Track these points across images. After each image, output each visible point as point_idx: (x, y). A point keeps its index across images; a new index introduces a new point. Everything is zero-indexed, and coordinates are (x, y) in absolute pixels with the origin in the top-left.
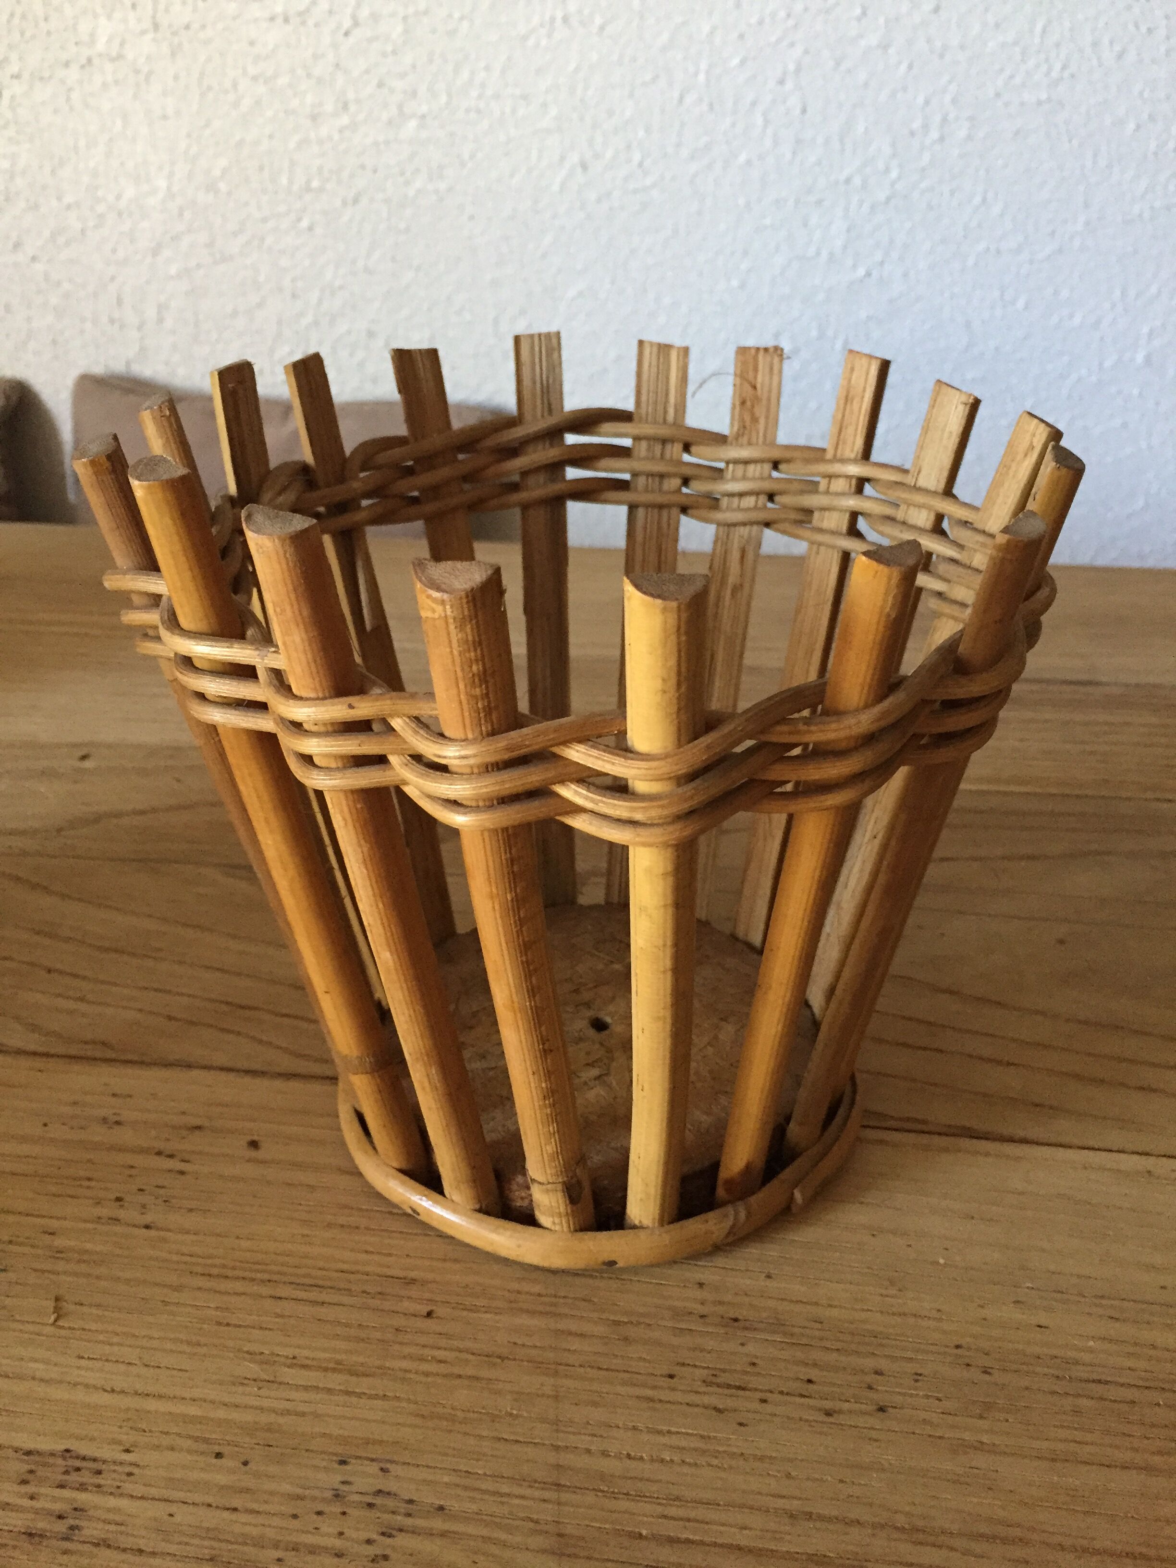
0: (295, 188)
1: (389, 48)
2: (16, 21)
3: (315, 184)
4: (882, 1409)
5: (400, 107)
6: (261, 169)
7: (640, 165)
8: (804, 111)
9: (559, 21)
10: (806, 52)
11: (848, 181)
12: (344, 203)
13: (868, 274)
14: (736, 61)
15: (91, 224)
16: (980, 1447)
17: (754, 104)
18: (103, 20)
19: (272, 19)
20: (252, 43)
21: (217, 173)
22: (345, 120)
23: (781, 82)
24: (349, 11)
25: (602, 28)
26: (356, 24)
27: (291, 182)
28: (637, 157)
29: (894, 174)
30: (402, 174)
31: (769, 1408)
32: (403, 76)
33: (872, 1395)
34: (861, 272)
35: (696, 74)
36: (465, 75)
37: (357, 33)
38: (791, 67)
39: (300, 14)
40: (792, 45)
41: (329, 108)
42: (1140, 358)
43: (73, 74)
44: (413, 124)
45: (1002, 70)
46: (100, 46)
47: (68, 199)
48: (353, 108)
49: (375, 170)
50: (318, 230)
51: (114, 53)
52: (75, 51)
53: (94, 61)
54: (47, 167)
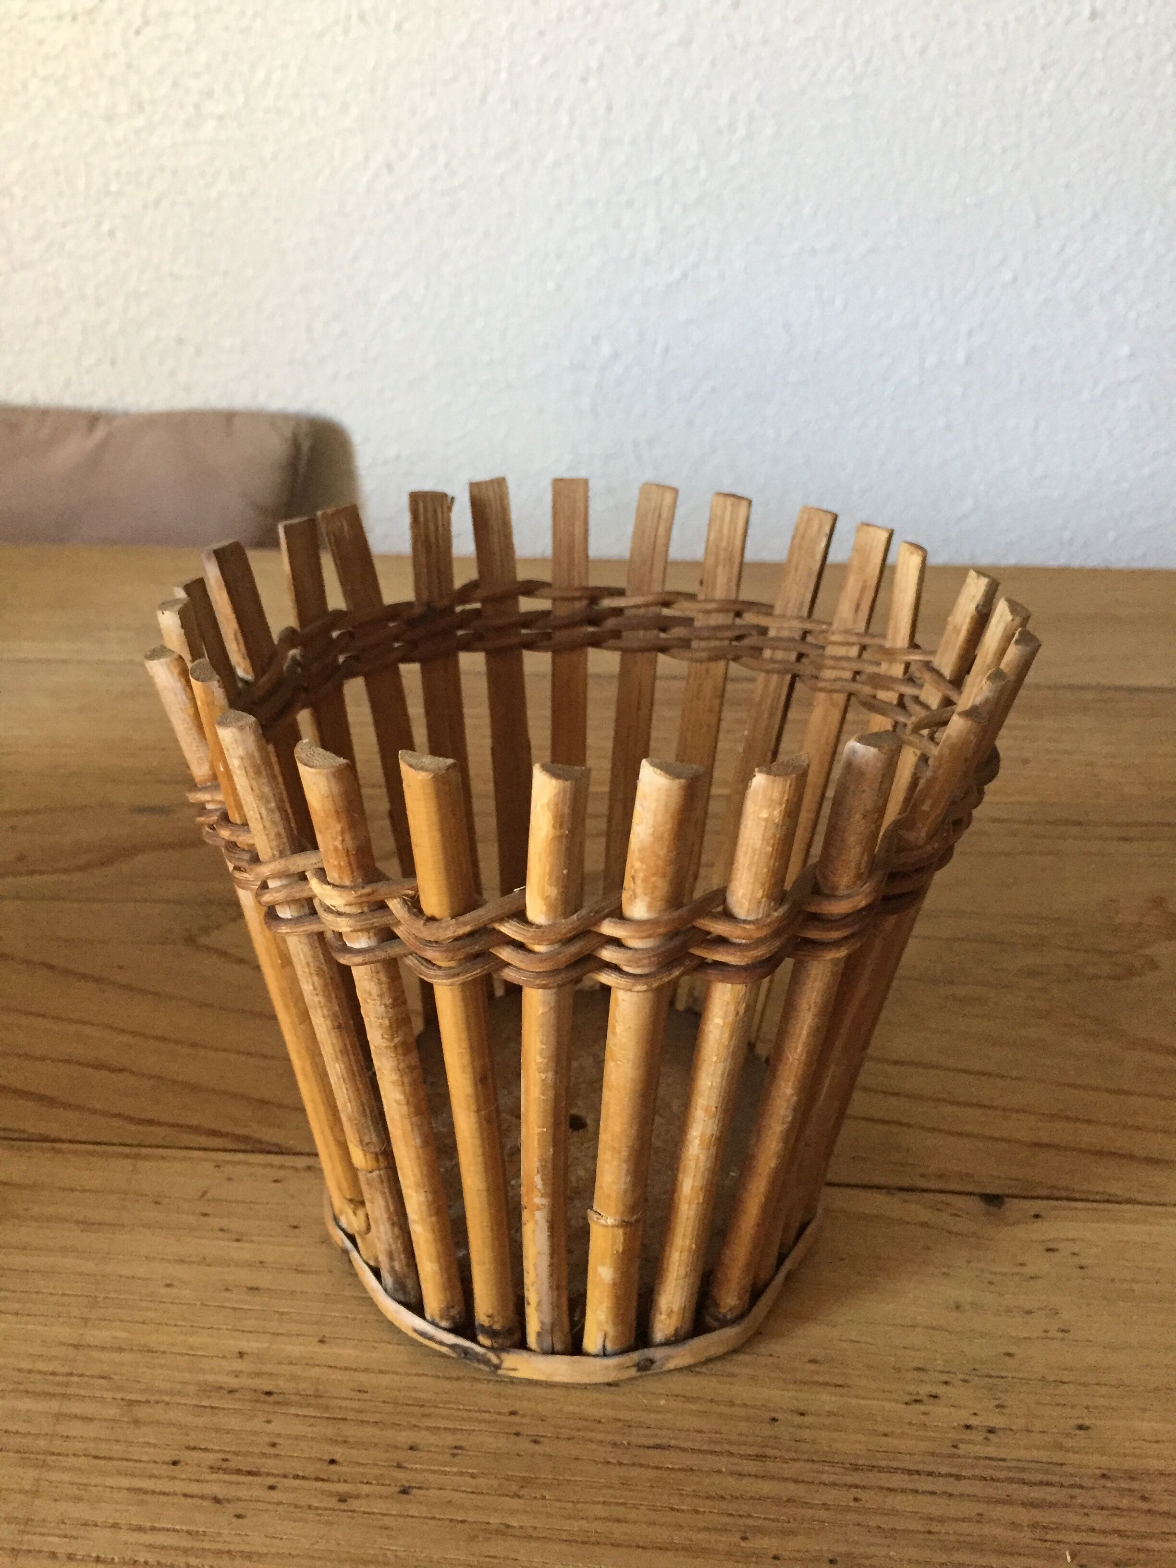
0: (93, 191)
1: (182, 47)
3: (114, 187)
4: (405, 1491)
5: (197, 106)
6: (57, 172)
7: (447, 165)
8: (609, 109)
9: (354, 18)
10: (608, 49)
11: (658, 181)
12: (146, 206)
13: (685, 276)
14: (537, 58)
16: (505, 1531)
17: (559, 102)
19: (60, 17)
20: (41, 43)
22: (140, 121)
23: (584, 80)
24: (138, 8)
25: (398, 27)
26: (146, 22)
27: (88, 185)
28: (442, 159)
29: (703, 173)
30: (203, 176)
31: (275, 1495)
32: (197, 75)
33: (400, 1475)
34: (677, 273)
35: (497, 72)
36: (260, 75)
37: (148, 32)
38: (594, 65)
39: (89, 12)
40: (592, 42)
41: (123, 108)
42: (961, 355)
44: (210, 125)
45: (804, 66)
48: (148, 108)
49: (175, 173)
50: (119, 235)
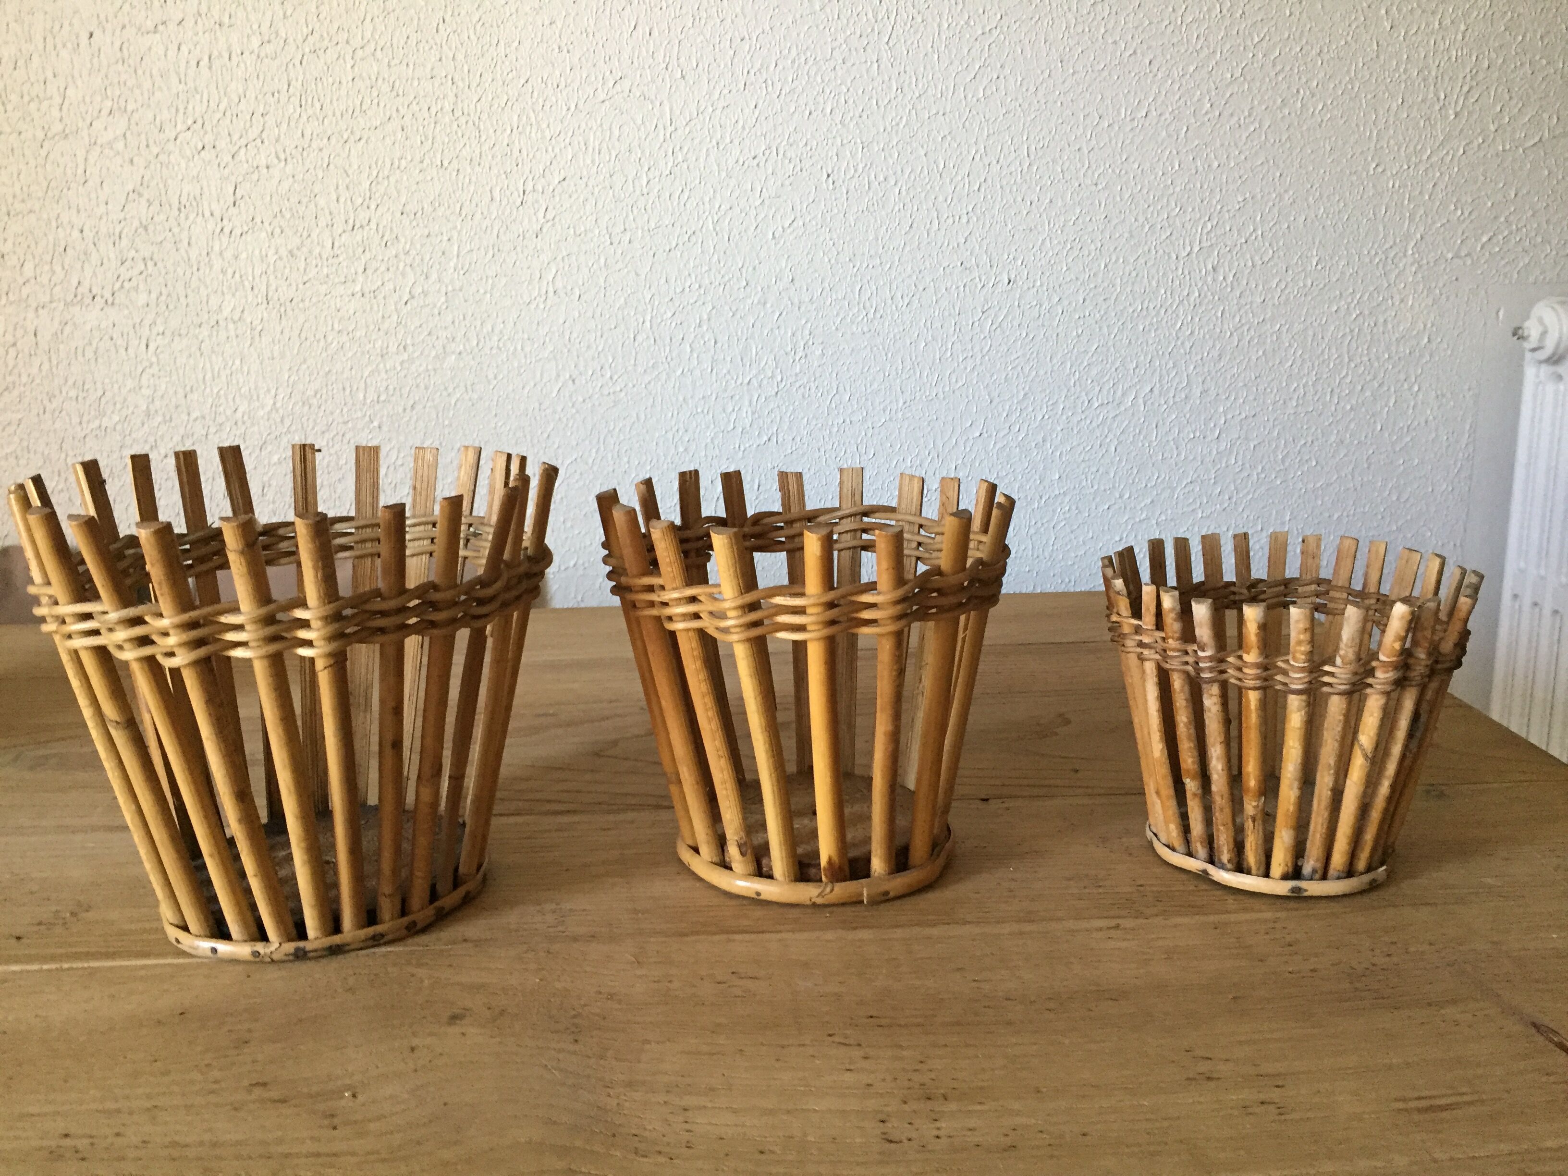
0: (368, 401)
1: (436, 312)
2: (163, 298)
3: (382, 398)
5: (444, 347)
8: (716, 342)
9: (551, 294)
10: (714, 308)
12: (405, 410)
14: (669, 314)
15: (213, 430)
18: (228, 297)
20: (338, 310)
21: (310, 393)
22: (405, 356)
23: (700, 326)
24: (408, 290)
26: (413, 297)
30: (446, 389)
32: (445, 328)
35: (644, 323)
36: (489, 327)
37: (413, 303)
38: (705, 317)
41: (393, 349)
43: (205, 332)
44: (453, 357)
45: (838, 315)
46: (226, 312)
47: (194, 415)
48: (410, 349)
49: (426, 388)
50: (385, 428)
51: (236, 318)
52: (206, 316)
53: (220, 322)
54: (181, 393)
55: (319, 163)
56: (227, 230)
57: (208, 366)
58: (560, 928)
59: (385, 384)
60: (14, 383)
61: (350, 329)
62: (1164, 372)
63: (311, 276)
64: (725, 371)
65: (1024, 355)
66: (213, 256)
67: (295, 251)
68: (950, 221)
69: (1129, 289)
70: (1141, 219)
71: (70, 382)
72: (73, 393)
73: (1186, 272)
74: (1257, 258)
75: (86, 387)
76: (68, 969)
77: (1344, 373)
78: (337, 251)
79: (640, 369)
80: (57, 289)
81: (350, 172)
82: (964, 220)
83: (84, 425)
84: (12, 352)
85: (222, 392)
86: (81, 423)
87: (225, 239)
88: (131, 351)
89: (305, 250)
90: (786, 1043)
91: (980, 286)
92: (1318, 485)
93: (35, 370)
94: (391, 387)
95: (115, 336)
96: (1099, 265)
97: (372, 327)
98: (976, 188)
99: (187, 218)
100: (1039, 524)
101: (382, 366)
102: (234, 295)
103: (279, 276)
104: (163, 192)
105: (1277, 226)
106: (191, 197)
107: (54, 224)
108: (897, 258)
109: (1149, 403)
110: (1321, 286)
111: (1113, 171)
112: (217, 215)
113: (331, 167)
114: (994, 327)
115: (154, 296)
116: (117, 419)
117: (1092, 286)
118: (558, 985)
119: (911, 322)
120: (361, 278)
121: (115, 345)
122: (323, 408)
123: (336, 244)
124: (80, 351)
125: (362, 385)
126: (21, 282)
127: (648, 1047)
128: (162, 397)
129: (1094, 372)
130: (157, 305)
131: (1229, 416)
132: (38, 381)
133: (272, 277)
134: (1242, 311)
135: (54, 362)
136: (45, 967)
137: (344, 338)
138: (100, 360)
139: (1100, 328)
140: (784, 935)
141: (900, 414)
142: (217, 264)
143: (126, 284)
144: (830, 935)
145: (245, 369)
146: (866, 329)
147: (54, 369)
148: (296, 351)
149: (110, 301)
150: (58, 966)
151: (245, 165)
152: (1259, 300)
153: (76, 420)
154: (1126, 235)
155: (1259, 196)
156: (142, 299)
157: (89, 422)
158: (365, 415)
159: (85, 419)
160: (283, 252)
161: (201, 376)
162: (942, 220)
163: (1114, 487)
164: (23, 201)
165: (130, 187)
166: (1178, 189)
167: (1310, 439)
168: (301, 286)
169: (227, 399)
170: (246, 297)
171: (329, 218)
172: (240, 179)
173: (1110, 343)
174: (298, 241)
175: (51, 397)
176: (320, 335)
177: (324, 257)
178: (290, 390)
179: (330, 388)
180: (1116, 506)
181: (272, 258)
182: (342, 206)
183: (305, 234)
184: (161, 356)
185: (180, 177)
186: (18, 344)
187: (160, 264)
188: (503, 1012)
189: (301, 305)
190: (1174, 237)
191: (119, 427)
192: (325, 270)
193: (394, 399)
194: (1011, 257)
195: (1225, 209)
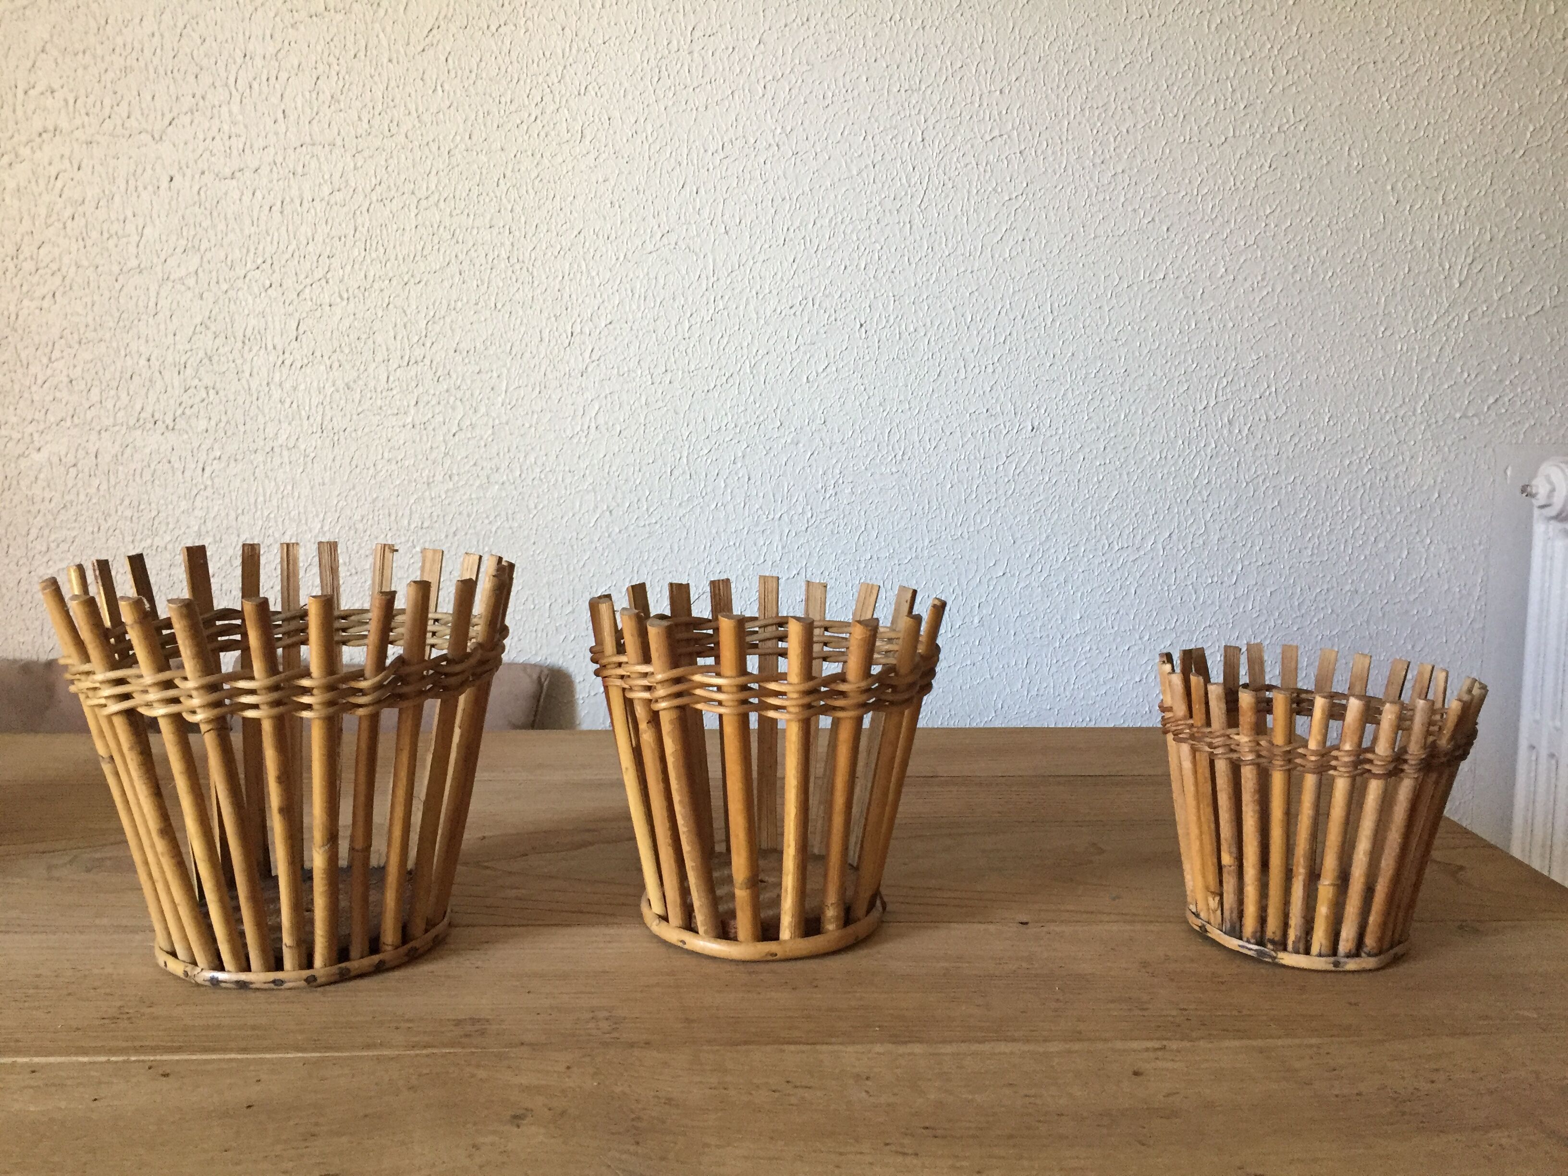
0: (412, 527)
1: (482, 443)
2: (222, 425)
3: (425, 525)
5: (488, 477)
8: (749, 479)
9: (593, 430)
12: (447, 536)
14: (705, 451)
18: (285, 425)
20: (389, 440)
21: (357, 517)
22: (451, 485)
23: (734, 463)
24: (456, 422)
26: (461, 430)
27: (409, 524)
30: (487, 517)
32: (490, 459)
36: (532, 459)
37: (461, 436)
38: (740, 455)
41: (439, 478)
43: (260, 457)
45: (867, 455)
46: (282, 439)
48: (456, 478)
49: (469, 516)
51: (291, 445)
52: (262, 443)
53: (275, 449)
54: (233, 515)
55: (379, 303)
56: (288, 363)
57: (260, 490)
58: (615, 1035)
59: (429, 511)
60: (71, 502)
61: (399, 458)
62: (1182, 518)
63: (365, 407)
64: (757, 506)
65: (1047, 499)
66: (273, 387)
67: (351, 384)
68: (977, 370)
69: (1148, 439)
70: (1159, 374)
71: (127, 502)
72: (128, 513)
73: (1203, 424)
74: (1271, 413)
75: (142, 507)
76: (135, 1061)
77: (1357, 525)
78: (391, 385)
79: (676, 503)
80: (121, 414)
81: (408, 312)
82: (990, 369)
83: (136, 544)
84: (73, 471)
85: (272, 516)
86: (133, 541)
87: (285, 370)
88: (188, 474)
89: (361, 383)
90: (842, 1150)
91: (1004, 432)
92: (1334, 633)
93: (93, 490)
94: (435, 514)
95: (172, 460)
96: (1119, 416)
97: (420, 457)
98: (1002, 341)
99: (250, 350)
100: (1061, 662)
101: (427, 493)
102: (290, 424)
103: (335, 406)
104: (229, 326)
105: (1290, 384)
106: (256, 331)
107: (123, 353)
108: (925, 404)
109: (1168, 547)
110: (1334, 441)
111: (1133, 328)
112: (280, 347)
113: (391, 306)
114: (1018, 471)
115: (213, 423)
116: (169, 539)
117: (1112, 435)
118: (618, 1090)
119: (938, 465)
120: (412, 411)
121: (173, 467)
122: (368, 533)
123: (391, 379)
124: (138, 472)
125: (408, 512)
126: (87, 406)
127: (706, 1150)
128: (214, 518)
129: (1114, 517)
130: (216, 431)
131: (1246, 563)
132: (94, 501)
133: (328, 407)
134: (1258, 462)
135: (113, 482)
136: (113, 1059)
137: (394, 466)
138: (157, 482)
139: (1120, 475)
140: (836, 1048)
141: (926, 552)
142: (277, 394)
143: (188, 412)
144: (878, 1048)
145: (296, 494)
146: (894, 470)
147: (112, 490)
148: (346, 478)
149: (170, 427)
150: (125, 1058)
151: (310, 303)
152: (1274, 452)
153: (129, 539)
154: (1145, 388)
155: (1272, 355)
156: (202, 424)
157: (141, 540)
158: (408, 541)
159: (138, 537)
160: (340, 384)
161: (252, 500)
162: (969, 370)
163: (1134, 628)
164: (95, 330)
165: (198, 320)
166: (1195, 346)
167: (1325, 587)
168: (355, 417)
169: (276, 522)
170: (301, 426)
171: (386, 354)
172: (304, 315)
173: (1130, 490)
174: (356, 374)
175: (107, 516)
176: (370, 464)
177: (379, 390)
178: (337, 515)
179: (377, 513)
180: (1136, 648)
181: (329, 390)
182: (399, 342)
183: (362, 368)
184: (216, 480)
185: (246, 312)
186: (79, 465)
187: (221, 393)
188: (563, 1113)
189: (354, 435)
190: (1190, 392)
191: (170, 547)
192: (379, 402)
193: (437, 525)
194: (1035, 406)
195: (1240, 366)
